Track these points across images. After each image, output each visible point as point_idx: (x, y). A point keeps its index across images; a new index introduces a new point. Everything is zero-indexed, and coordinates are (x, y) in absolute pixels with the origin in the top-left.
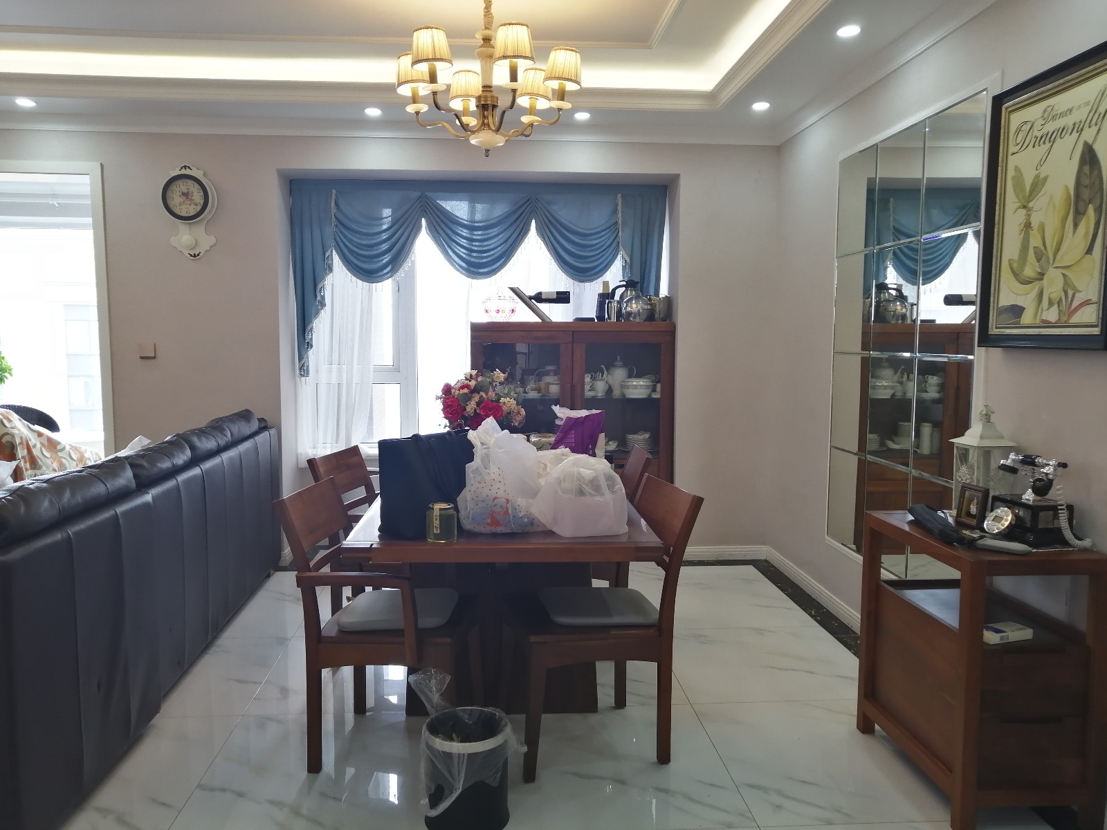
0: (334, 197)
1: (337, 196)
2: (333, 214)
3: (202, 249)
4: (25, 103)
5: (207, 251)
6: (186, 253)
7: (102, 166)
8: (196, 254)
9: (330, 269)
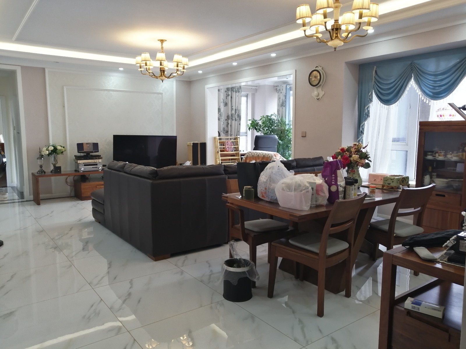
0: (375, 69)
1: (376, 68)
2: (374, 77)
3: (320, 97)
4: (273, 55)
5: (322, 97)
6: (316, 98)
7: (296, 70)
8: (319, 98)
9: (371, 100)
